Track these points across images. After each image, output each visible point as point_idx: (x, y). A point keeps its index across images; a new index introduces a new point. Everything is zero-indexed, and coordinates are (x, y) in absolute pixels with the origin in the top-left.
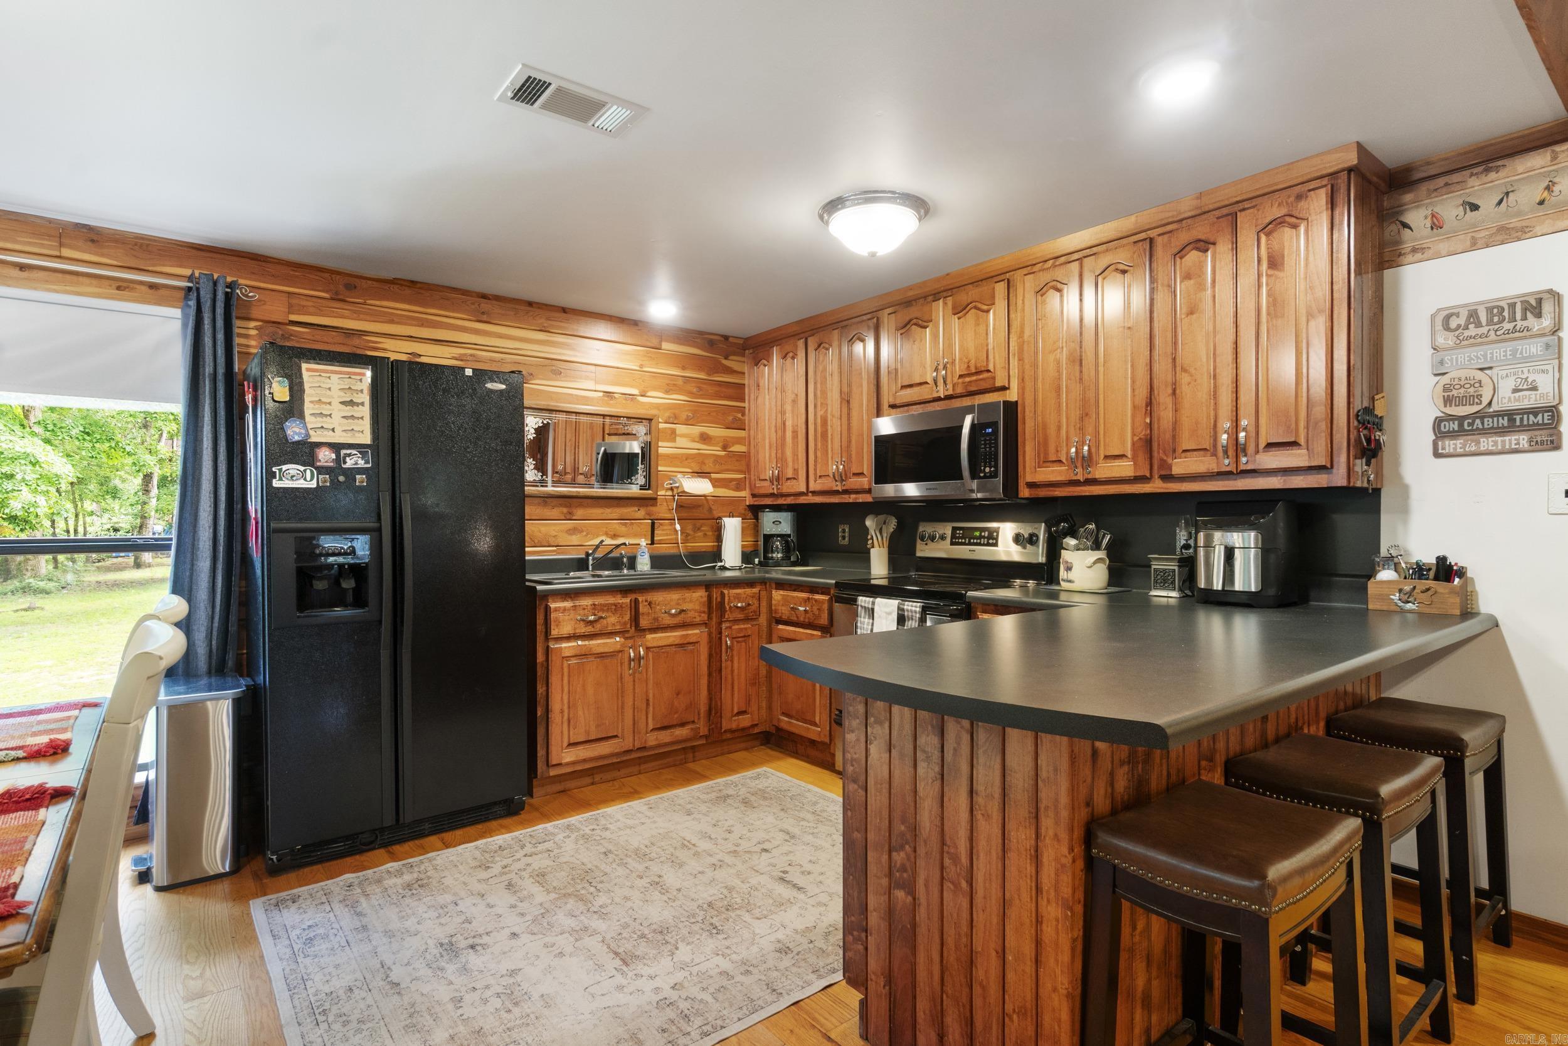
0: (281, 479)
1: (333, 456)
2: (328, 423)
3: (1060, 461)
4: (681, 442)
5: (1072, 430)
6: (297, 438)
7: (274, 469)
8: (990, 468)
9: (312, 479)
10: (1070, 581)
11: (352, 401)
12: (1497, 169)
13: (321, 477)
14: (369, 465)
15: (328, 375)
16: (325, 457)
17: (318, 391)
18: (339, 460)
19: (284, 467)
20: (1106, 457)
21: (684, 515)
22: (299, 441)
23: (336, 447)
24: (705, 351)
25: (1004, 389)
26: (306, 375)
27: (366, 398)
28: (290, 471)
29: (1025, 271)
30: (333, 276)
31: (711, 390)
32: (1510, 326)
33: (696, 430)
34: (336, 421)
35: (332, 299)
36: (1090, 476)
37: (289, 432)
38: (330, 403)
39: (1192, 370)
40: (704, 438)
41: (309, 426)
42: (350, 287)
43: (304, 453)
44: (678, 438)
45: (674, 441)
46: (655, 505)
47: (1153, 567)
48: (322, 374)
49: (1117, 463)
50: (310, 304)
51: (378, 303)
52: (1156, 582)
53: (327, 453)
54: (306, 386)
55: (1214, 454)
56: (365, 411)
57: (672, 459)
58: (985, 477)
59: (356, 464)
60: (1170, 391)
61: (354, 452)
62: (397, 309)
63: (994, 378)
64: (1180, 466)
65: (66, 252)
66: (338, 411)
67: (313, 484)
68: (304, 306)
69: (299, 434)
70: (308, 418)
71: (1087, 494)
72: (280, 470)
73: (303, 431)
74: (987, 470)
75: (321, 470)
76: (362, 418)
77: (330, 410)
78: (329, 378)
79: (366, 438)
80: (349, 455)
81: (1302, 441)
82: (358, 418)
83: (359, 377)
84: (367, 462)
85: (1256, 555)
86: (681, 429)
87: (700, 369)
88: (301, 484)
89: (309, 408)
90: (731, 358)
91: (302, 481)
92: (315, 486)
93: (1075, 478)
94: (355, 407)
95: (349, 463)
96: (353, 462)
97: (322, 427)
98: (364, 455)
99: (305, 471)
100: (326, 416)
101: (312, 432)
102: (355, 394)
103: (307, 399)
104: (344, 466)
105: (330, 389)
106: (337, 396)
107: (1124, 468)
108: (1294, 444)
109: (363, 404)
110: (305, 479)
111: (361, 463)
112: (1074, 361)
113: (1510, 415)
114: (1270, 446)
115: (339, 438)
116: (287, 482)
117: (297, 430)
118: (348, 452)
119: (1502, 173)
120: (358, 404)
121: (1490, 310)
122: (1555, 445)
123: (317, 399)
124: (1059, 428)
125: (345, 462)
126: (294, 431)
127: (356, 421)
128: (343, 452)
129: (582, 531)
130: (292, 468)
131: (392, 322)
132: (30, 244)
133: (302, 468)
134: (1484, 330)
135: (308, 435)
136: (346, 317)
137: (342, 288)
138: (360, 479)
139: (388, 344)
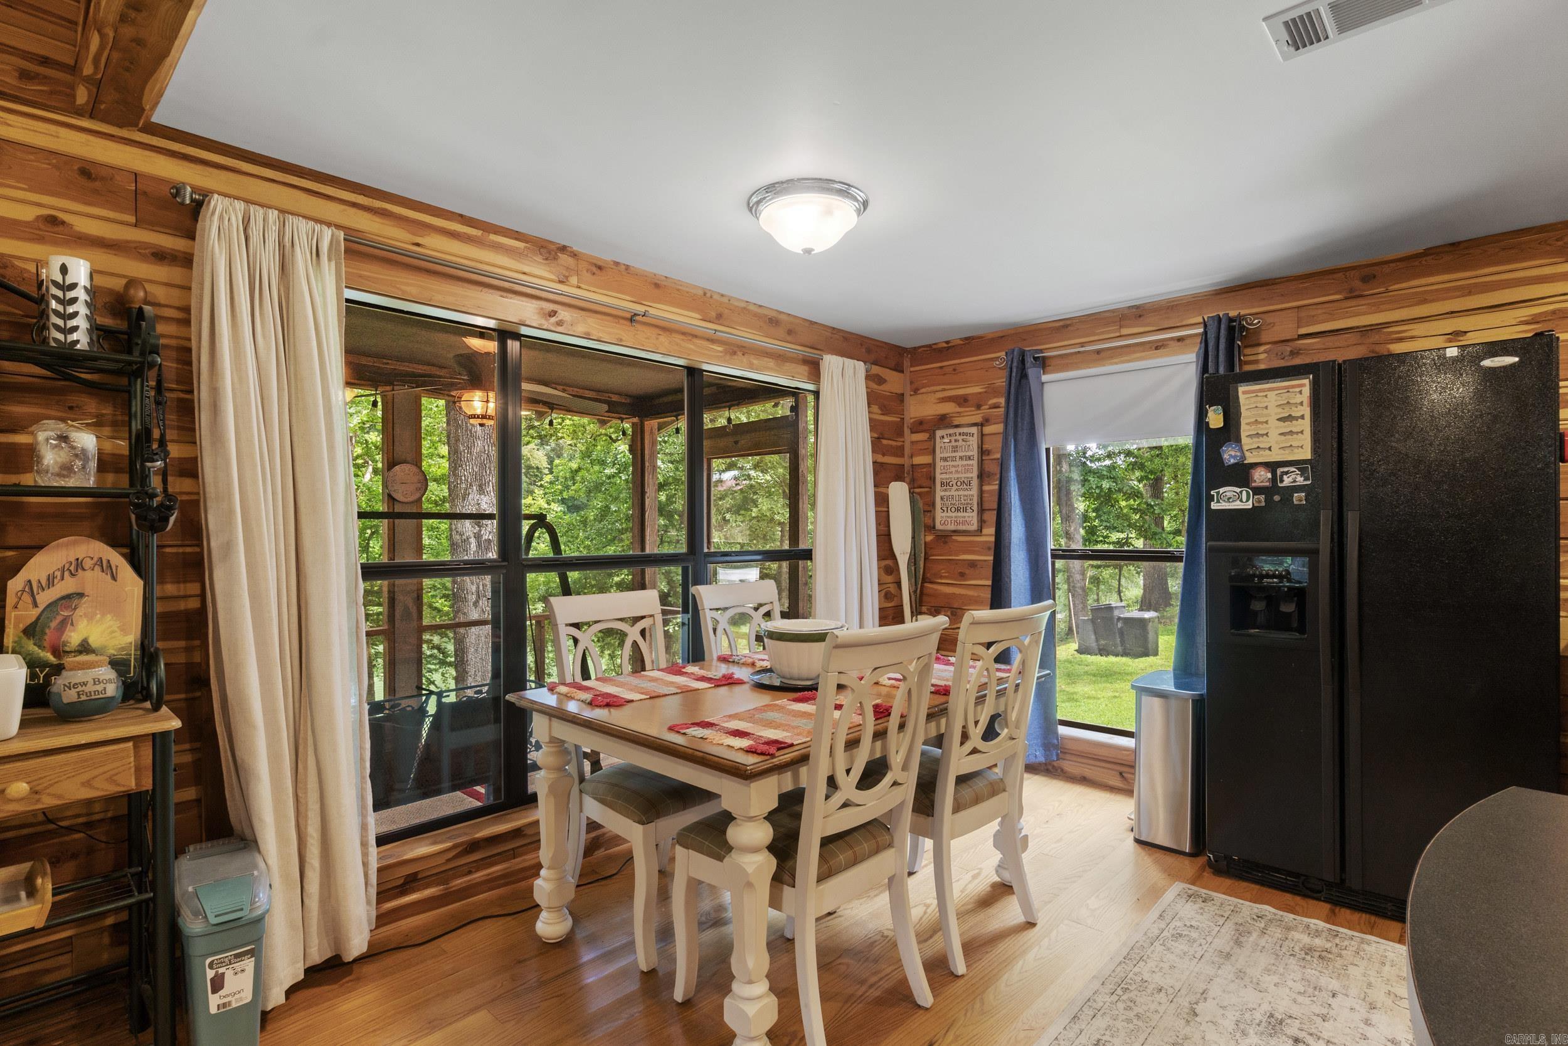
0: (1218, 502)
1: (1269, 475)
2: (1264, 443)
6: (1232, 461)
7: (1212, 493)
9: (1248, 500)
11: (1290, 415)
13: (1256, 497)
14: (1309, 482)
15: (1265, 394)
16: (1261, 477)
17: (1254, 412)
18: (1274, 479)
19: (1222, 490)
22: (1236, 464)
23: (1272, 466)
26: (1242, 398)
27: (1306, 411)
28: (1227, 494)
30: (1348, 274)
34: (1274, 439)
35: (1346, 298)
37: (1226, 456)
38: (1266, 422)
41: (1245, 448)
42: (1367, 279)
43: (1240, 475)
48: (1259, 394)
50: (1320, 311)
51: (1404, 285)
53: (1262, 473)
54: (1243, 409)
56: (1306, 425)
59: (1295, 481)
61: (1292, 469)
62: (1432, 284)
65: (1125, 331)
66: (1275, 428)
67: (1249, 505)
68: (1313, 316)
69: (1234, 457)
70: (1244, 440)
72: (1218, 493)
73: (1238, 454)
75: (1257, 491)
76: (1302, 432)
77: (1266, 429)
78: (1266, 396)
79: (1306, 454)
80: (1287, 473)
82: (1297, 433)
83: (1298, 390)
84: (1306, 479)
88: (1237, 505)
89: (1245, 430)
91: (1238, 502)
92: (1251, 507)
94: (1294, 422)
95: (1287, 481)
96: (1290, 479)
97: (1258, 447)
98: (1303, 471)
99: (1241, 492)
100: (1262, 435)
101: (1247, 454)
102: (1294, 408)
103: (1243, 422)
104: (1280, 485)
105: (1266, 407)
106: (1274, 412)
109: (1302, 417)
110: (1241, 501)
111: (1300, 480)
115: (1275, 456)
116: (1224, 504)
117: (1233, 453)
118: (1286, 469)
120: (1296, 418)
123: (1253, 420)
125: (1282, 481)
126: (1229, 455)
127: (1295, 436)
128: (1280, 471)
130: (1228, 491)
131: (1424, 301)
132: (1103, 333)
133: (1238, 490)
135: (1243, 457)
136: (1364, 314)
137: (1357, 284)
138: (1299, 498)
139: (1418, 329)
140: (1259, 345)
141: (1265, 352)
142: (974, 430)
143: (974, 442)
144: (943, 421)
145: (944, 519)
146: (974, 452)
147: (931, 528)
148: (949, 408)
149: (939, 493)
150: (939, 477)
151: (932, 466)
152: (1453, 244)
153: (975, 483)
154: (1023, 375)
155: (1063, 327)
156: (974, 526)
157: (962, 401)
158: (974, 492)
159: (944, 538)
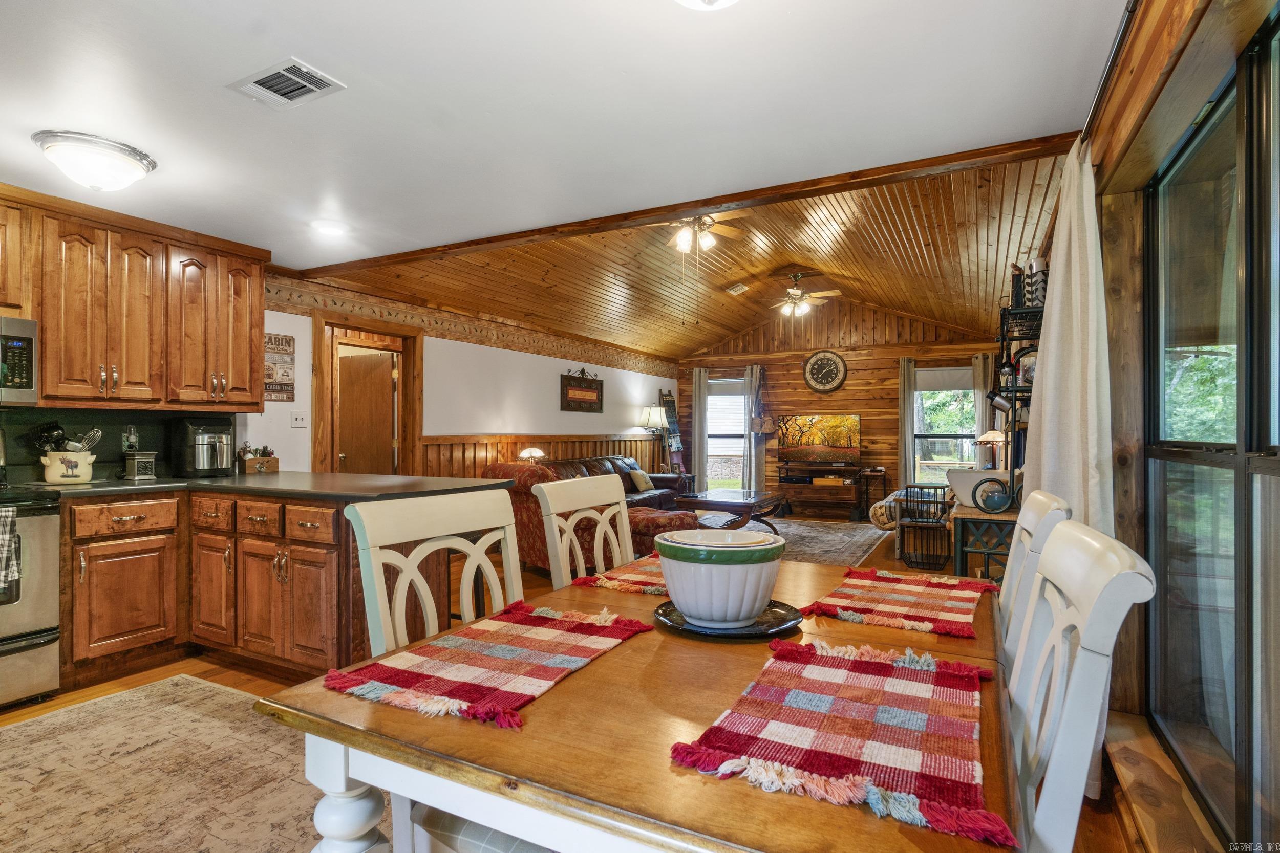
3: (85, 381)
5: (98, 357)
8: (21, 378)
10: (76, 476)
12: (276, 279)
20: (128, 383)
25: (18, 307)
29: (49, 213)
32: (281, 347)
36: (114, 395)
39: (193, 337)
47: (136, 461)
49: (137, 388)
52: (139, 471)
55: (205, 389)
58: (13, 387)
60: (178, 346)
63: (6, 295)
64: (184, 395)
71: (108, 408)
74: (17, 380)
81: (248, 389)
85: (207, 447)
93: (100, 395)
107: (145, 392)
108: (245, 390)
112: (100, 306)
113: (281, 385)
114: (234, 389)
119: (277, 281)
121: (276, 338)
122: (294, 401)
124: (85, 354)
134: (274, 346)
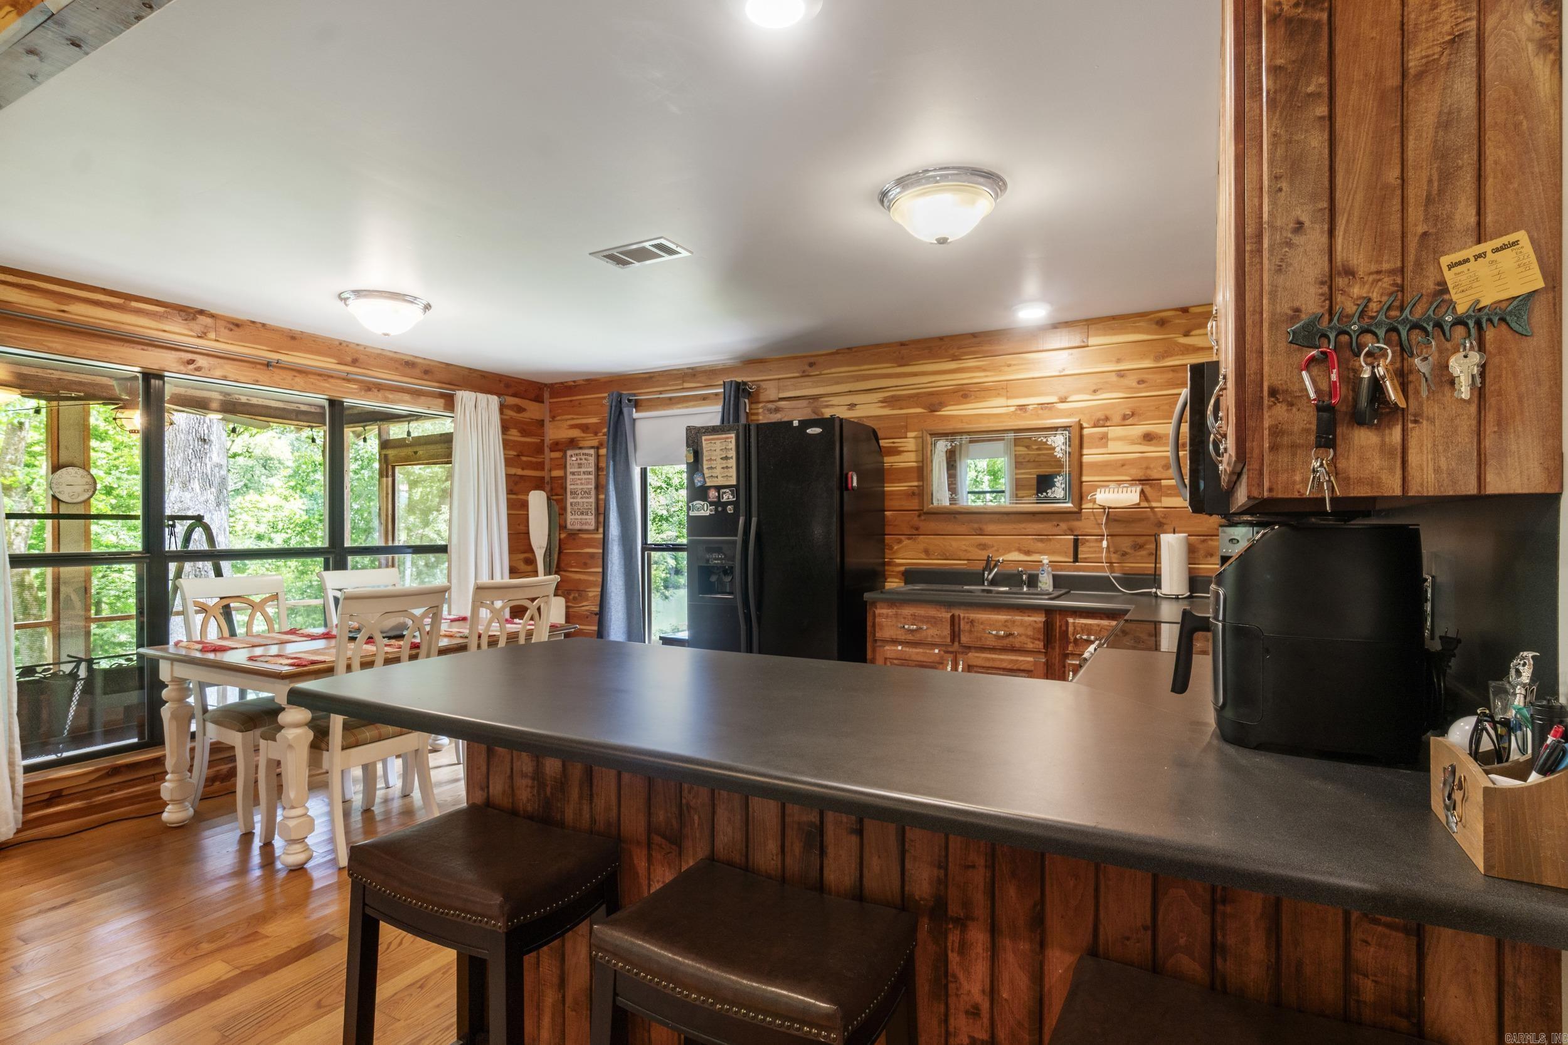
0: (693, 510)
1: (717, 494)
2: (714, 473)
4: (1113, 446)
6: (699, 484)
7: (690, 505)
9: (707, 510)
11: (726, 456)
13: (711, 508)
14: (734, 499)
15: (714, 441)
16: (713, 495)
17: (709, 453)
18: (719, 497)
19: (695, 503)
21: (1118, 529)
22: (702, 486)
23: (718, 488)
24: (1148, 333)
26: (704, 444)
27: (733, 453)
28: (700, 505)
30: (802, 360)
31: (1159, 378)
33: (1139, 430)
34: (718, 471)
35: (802, 376)
37: (699, 481)
38: (715, 460)
40: (1148, 438)
41: (705, 476)
42: (812, 365)
43: (703, 493)
44: (1110, 443)
45: (1106, 446)
46: (1079, 519)
48: (712, 442)
50: (788, 383)
51: (828, 371)
53: (714, 492)
54: (704, 451)
56: (733, 463)
57: (1102, 467)
59: (728, 498)
61: (727, 491)
65: (686, 385)
66: (719, 464)
68: (785, 386)
70: (706, 471)
72: (693, 505)
73: (702, 479)
75: (711, 504)
76: (732, 467)
77: (716, 464)
78: (715, 444)
79: (733, 481)
80: (725, 493)
82: (730, 468)
83: (729, 441)
84: (733, 497)
86: (1114, 432)
87: (1143, 356)
88: (702, 513)
89: (706, 465)
90: (1193, 333)
91: (702, 511)
92: (708, 514)
94: (728, 461)
95: (725, 498)
97: (711, 476)
98: (732, 492)
100: (713, 468)
101: (707, 480)
102: (728, 452)
103: (704, 459)
104: (722, 500)
105: (715, 451)
106: (719, 454)
109: (732, 458)
110: (704, 510)
111: (731, 497)
115: (720, 482)
116: (696, 512)
118: (724, 490)
120: (729, 459)
123: (708, 458)
125: (723, 498)
127: (729, 470)
128: (721, 491)
129: (993, 547)
130: (698, 503)
131: (839, 383)
132: (673, 385)
133: (703, 503)
135: (704, 482)
136: (810, 387)
137: (807, 368)
138: (730, 509)
139: (835, 400)
140: (759, 402)
141: (762, 408)
142: (592, 452)
143: (592, 460)
144: (572, 443)
145: (573, 520)
146: (592, 469)
147: (563, 527)
148: (576, 433)
149: (570, 500)
150: (569, 487)
151: (564, 478)
152: (848, 349)
153: (593, 492)
154: (621, 412)
155: (649, 378)
156: (592, 527)
157: (585, 428)
158: (592, 500)
159: (574, 535)
